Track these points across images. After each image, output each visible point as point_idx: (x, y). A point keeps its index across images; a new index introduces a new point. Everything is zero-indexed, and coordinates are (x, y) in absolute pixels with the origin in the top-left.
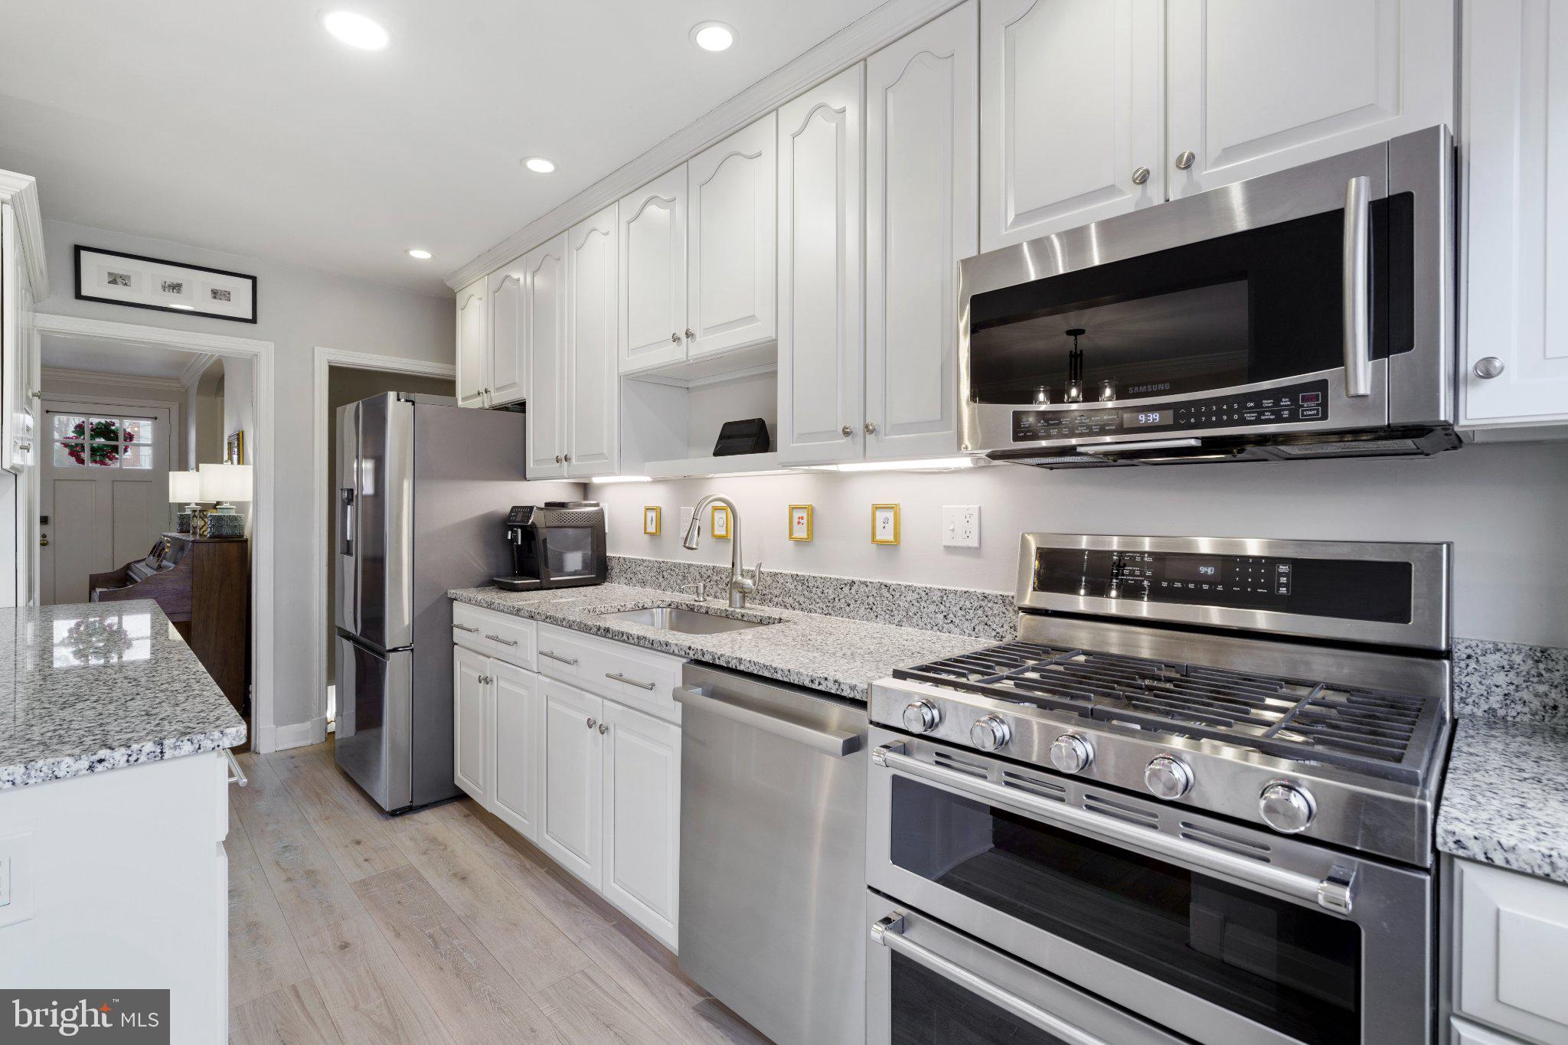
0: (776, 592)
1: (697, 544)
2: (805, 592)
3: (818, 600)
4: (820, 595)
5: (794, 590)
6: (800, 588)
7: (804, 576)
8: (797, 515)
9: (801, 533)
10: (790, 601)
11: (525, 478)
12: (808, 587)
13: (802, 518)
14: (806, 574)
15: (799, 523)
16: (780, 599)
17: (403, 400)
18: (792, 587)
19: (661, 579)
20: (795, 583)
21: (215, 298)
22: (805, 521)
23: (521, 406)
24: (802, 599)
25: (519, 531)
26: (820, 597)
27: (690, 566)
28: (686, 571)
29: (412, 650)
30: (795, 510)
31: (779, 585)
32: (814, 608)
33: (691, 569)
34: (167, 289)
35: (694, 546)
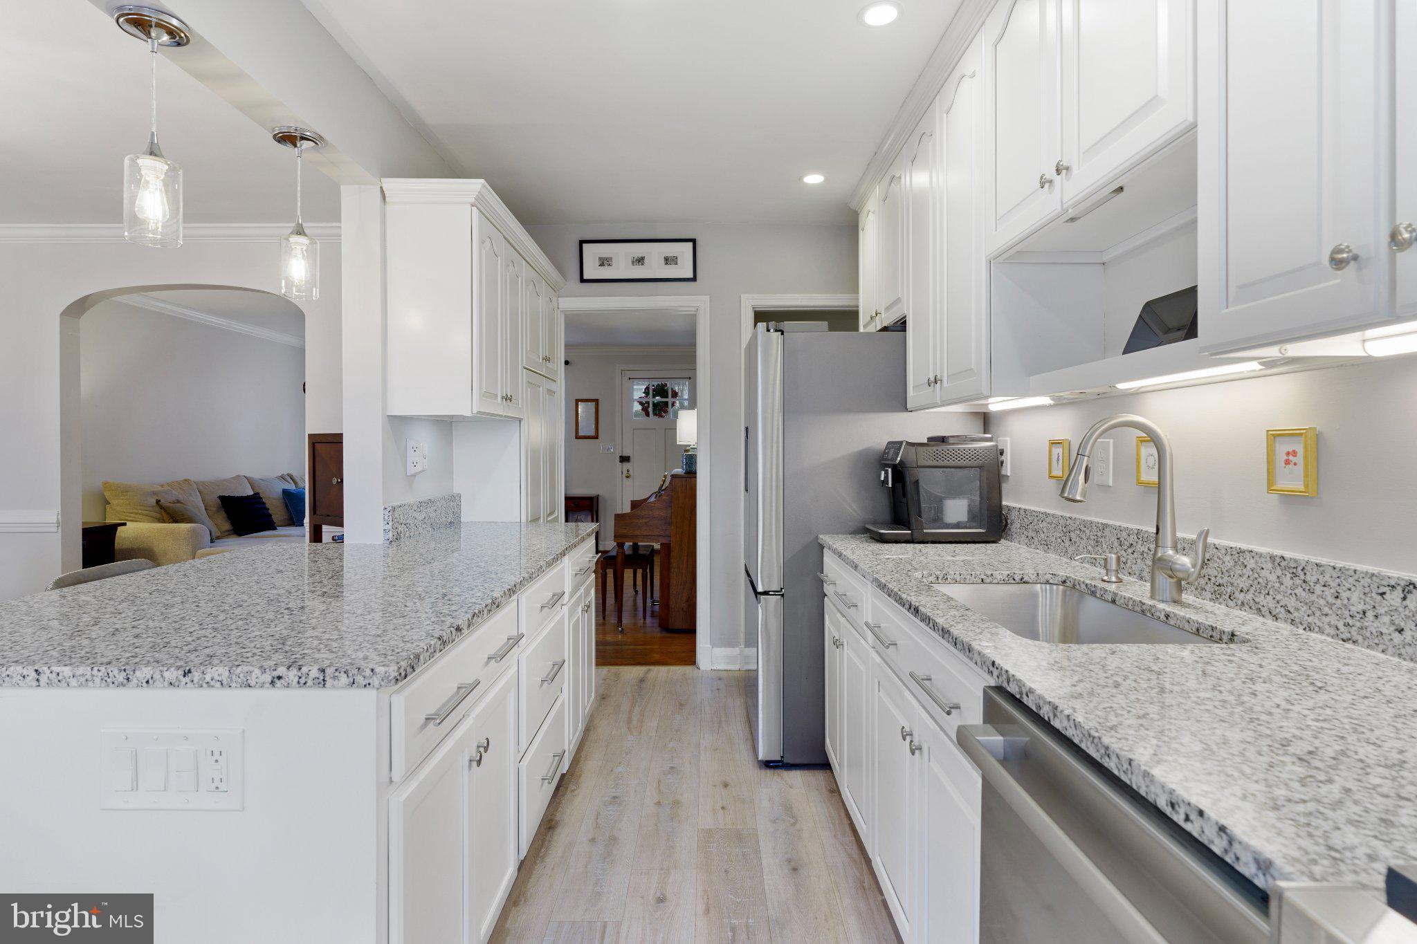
0: (1243, 583)
1: (1084, 494)
2: (1299, 591)
3: (1326, 610)
4: (1332, 600)
5: (1277, 585)
6: (1287, 581)
7: (1296, 561)
8: (1282, 448)
9: (1292, 481)
10: (1268, 602)
11: (905, 409)
12: (1304, 581)
13: (1295, 453)
14: (1301, 556)
15: (1287, 462)
16: (1249, 596)
17: (772, 330)
18: (1273, 578)
19: (1068, 542)
20: (1279, 572)
21: (666, 264)
22: (1299, 459)
23: (901, 325)
24: (1291, 603)
25: (890, 470)
26: (1331, 605)
27: (1105, 526)
28: (1099, 534)
29: (782, 595)
30: (1278, 439)
31: (1247, 572)
32: (1319, 623)
33: (1107, 532)
34: (635, 264)
35: (1078, 498)
